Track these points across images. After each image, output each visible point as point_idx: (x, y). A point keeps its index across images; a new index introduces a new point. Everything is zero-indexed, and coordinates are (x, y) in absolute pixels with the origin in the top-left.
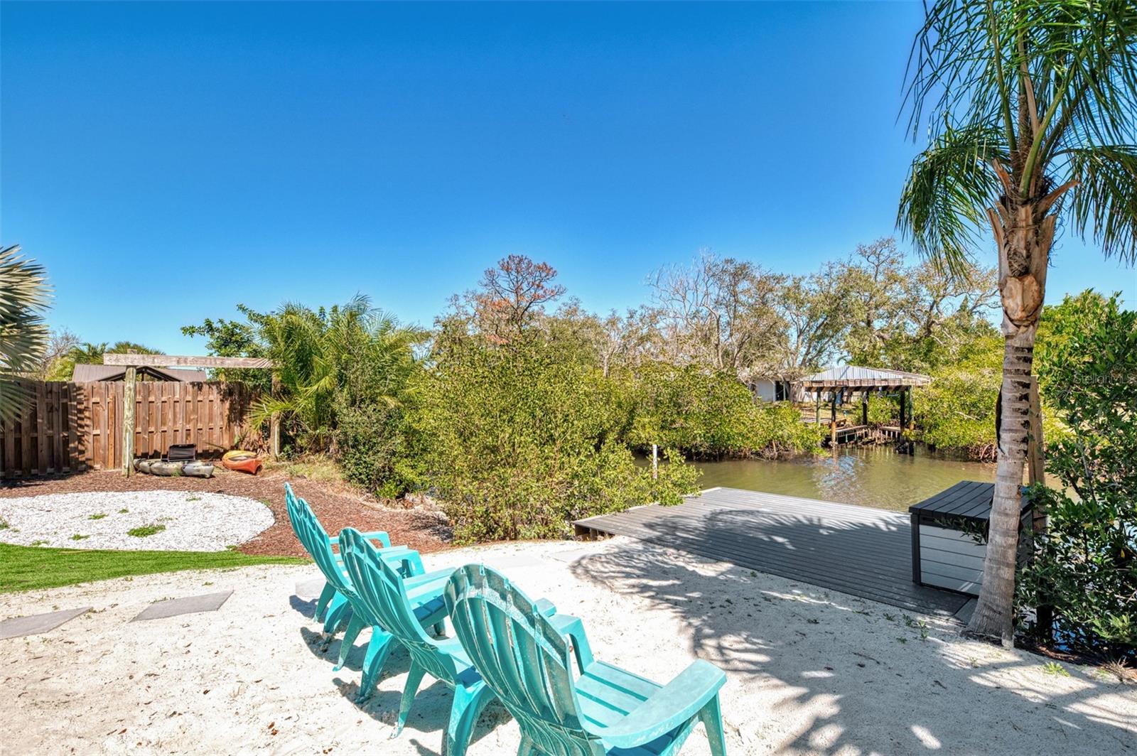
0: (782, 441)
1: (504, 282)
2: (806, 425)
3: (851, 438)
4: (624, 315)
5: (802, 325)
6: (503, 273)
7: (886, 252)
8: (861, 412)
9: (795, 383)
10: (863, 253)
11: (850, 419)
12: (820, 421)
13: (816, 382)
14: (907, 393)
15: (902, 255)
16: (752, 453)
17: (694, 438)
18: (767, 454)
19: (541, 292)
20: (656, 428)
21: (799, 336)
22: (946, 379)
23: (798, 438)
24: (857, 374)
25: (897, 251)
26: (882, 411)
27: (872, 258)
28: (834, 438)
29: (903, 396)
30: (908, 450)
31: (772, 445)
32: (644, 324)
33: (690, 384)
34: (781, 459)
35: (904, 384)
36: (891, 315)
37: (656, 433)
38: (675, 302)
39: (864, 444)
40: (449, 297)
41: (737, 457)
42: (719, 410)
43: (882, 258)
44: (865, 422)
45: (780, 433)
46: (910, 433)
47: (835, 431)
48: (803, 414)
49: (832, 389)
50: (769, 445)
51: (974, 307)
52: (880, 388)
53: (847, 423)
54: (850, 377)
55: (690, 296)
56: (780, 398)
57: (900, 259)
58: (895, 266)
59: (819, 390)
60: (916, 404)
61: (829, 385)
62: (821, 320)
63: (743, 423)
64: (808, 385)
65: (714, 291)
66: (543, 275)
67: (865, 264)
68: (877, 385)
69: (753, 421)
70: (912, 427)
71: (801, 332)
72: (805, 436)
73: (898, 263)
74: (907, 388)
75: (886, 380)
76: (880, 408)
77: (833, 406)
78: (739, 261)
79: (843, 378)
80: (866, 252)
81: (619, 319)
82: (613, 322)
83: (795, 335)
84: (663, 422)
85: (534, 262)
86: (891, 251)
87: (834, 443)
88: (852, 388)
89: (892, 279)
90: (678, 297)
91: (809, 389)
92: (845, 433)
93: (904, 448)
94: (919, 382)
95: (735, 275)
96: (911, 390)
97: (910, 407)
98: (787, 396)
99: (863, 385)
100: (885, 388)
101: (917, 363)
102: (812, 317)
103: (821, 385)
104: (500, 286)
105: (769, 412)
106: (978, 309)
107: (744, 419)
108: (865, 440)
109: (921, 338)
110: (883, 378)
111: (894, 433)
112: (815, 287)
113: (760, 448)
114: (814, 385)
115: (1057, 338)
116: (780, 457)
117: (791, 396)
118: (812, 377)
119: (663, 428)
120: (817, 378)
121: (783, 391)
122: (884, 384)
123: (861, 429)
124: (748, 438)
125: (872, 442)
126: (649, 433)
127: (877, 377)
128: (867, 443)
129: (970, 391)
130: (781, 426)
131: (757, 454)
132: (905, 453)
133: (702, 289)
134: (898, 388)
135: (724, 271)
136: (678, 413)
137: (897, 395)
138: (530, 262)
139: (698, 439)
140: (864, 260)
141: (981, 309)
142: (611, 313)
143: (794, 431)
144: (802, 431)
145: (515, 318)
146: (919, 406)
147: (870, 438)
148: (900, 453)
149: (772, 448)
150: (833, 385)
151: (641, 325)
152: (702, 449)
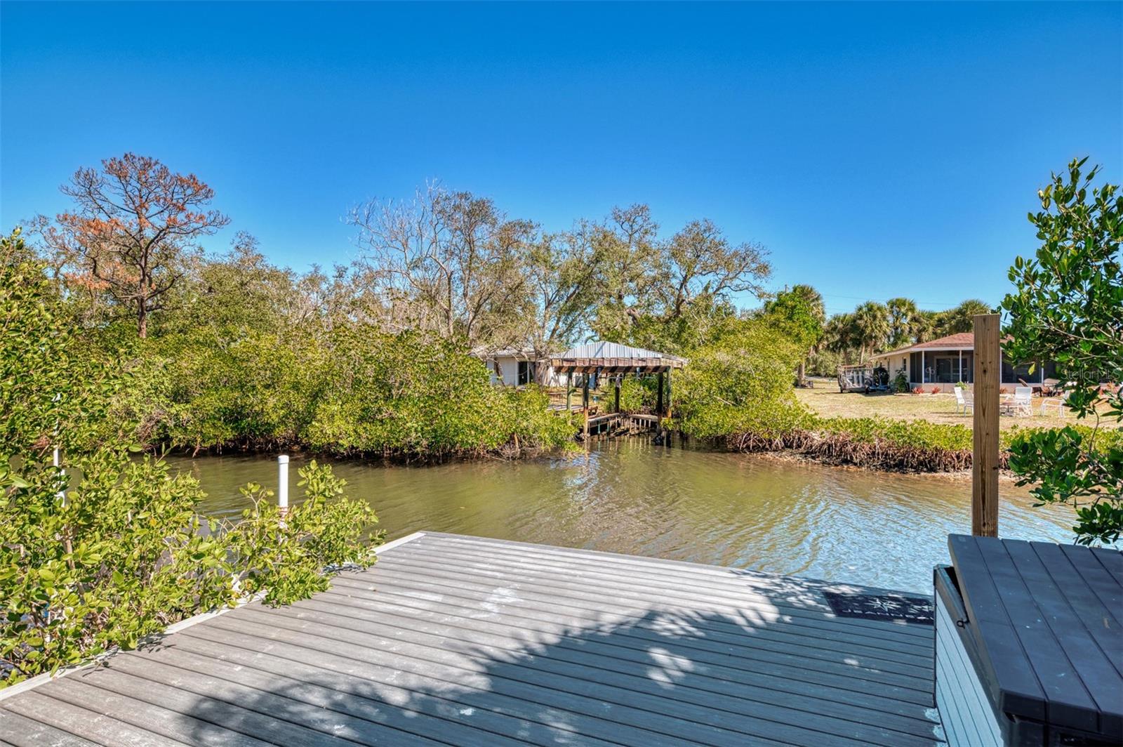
0: (526, 436)
1: (113, 193)
2: (557, 413)
3: (604, 428)
4: (329, 272)
5: (551, 294)
6: (112, 179)
7: (640, 221)
8: (613, 399)
9: (543, 361)
10: (617, 218)
11: (601, 407)
12: (571, 409)
13: (567, 360)
14: (665, 375)
15: (655, 227)
16: (487, 452)
17: (407, 435)
18: (508, 451)
19: (181, 217)
20: (351, 419)
21: (546, 308)
22: (703, 361)
23: (546, 430)
24: (613, 352)
25: (650, 221)
26: (633, 397)
27: (626, 226)
28: (586, 430)
29: (661, 379)
30: (665, 441)
31: (513, 439)
32: (357, 286)
33: (405, 357)
34: (524, 457)
35: (662, 364)
36: (641, 292)
37: (351, 427)
38: (391, 251)
39: (617, 435)
40: (30, 218)
41: (467, 457)
42: (445, 395)
43: (636, 227)
44: (617, 410)
45: (525, 424)
46: (667, 421)
47: (587, 421)
48: (553, 400)
49: (585, 370)
50: (510, 441)
51: (718, 290)
52: (638, 369)
53: (598, 411)
54: (606, 355)
55: (412, 244)
56: (522, 381)
57: (653, 230)
58: (648, 237)
59: (570, 371)
60: (673, 387)
61: (582, 364)
62: (572, 290)
63: (476, 412)
64: (557, 364)
65: (446, 236)
66: (189, 192)
67: (619, 231)
68: (635, 365)
69: (490, 408)
70: (670, 415)
71: (549, 304)
72: (556, 428)
73: (652, 234)
74: (666, 369)
75: (643, 360)
76: (633, 394)
77: (585, 388)
78: (476, 197)
79: (599, 356)
80: (620, 217)
81: (324, 279)
82: (313, 281)
83: (543, 306)
84: (363, 410)
85: (172, 172)
86: (645, 220)
87: (586, 435)
88: (607, 368)
89: (645, 250)
90: (399, 245)
91: (558, 370)
92: (598, 422)
93: (660, 439)
94: (677, 362)
95: (470, 214)
96: (671, 371)
97: (669, 391)
98: (531, 378)
99: (620, 365)
100: (643, 369)
101: (669, 343)
102: (564, 284)
103: (573, 364)
104: (105, 200)
105: (511, 398)
106: (721, 291)
107: (478, 406)
108: (619, 430)
109: (670, 318)
110: (641, 356)
111: (647, 422)
112: (567, 246)
113: (499, 444)
114: (565, 364)
115: (790, 323)
116: (523, 453)
117: (536, 379)
118: (563, 355)
119: (362, 419)
120: (569, 356)
121: (527, 372)
122: (641, 364)
123: (614, 418)
124: (483, 432)
125: (625, 432)
126: (339, 427)
127: (635, 356)
128: (620, 434)
129: (726, 372)
130: (527, 415)
131: (496, 453)
132: (662, 444)
133: (428, 234)
134: (656, 369)
135: (457, 208)
136: (387, 399)
137: (654, 378)
138: (164, 171)
139: (414, 435)
140: (618, 226)
141: (724, 291)
142: (312, 269)
143: (541, 422)
144: (553, 422)
145: (135, 253)
146: (677, 391)
147: (622, 428)
148: (657, 444)
149: (514, 444)
150: (587, 364)
151: (353, 286)
152: (419, 449)
